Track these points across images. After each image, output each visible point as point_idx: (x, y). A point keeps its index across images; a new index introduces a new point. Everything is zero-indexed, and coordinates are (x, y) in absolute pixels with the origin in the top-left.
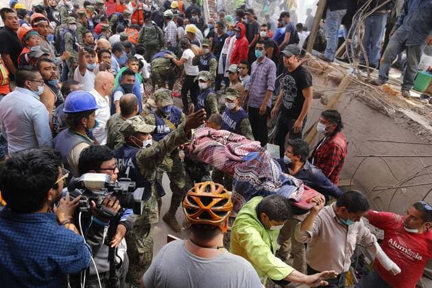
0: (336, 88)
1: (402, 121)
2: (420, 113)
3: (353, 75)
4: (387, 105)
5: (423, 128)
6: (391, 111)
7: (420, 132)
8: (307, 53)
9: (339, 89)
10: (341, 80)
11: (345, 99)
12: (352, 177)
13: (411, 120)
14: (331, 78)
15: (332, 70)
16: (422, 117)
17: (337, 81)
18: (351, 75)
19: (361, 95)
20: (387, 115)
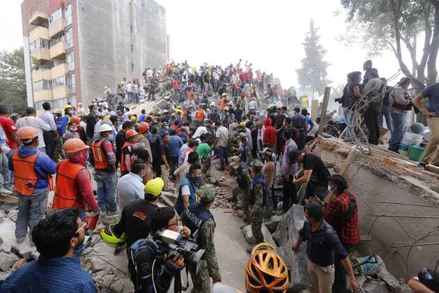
0: (345, 161)
1: (405, 186)
2: (419, 179)
3: (357, 150)
4: (388, 173)
5: (425, 192)
6: (394, 178)
7: (423, 195)
8: (319, 136)
9: (347, 160)
10: (348, 154)
11: (354, 168)
12: (369, 233)
13: (413, 185)
14: (339, 153)
15: (340, 147)
16: (422, 182)
17: (345, 155)
18: (355, 151)
19: (366, 165)
20: (390, 180)
